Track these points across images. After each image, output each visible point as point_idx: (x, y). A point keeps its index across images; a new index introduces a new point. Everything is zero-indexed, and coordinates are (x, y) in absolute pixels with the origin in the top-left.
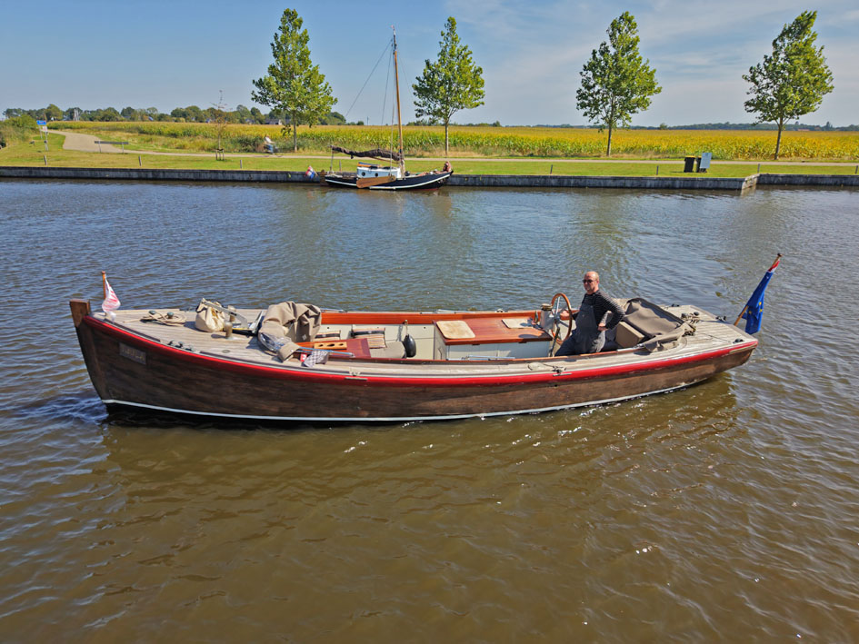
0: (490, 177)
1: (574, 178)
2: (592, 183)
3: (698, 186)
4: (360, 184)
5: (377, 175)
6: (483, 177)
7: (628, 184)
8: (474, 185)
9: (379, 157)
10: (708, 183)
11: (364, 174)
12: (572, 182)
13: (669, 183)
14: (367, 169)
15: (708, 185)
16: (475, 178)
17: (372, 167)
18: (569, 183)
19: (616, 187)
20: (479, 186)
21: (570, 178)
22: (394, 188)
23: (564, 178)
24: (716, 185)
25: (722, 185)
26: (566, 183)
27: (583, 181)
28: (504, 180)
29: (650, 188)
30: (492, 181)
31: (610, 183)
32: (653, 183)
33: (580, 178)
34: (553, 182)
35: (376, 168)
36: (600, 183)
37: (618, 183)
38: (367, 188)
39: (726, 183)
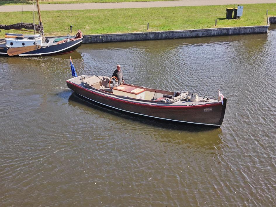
0: (107, 36)
1: (165, 33)
2: (177, 35)
3: (242, 32)
4: (10, 53)
5: (23, 44)
6: (103, 36)
7: (200, 34)
8: (96, 42)
9: (23, 29)
10: (248, 29)
11: (12, 44)
12: (164, 35)
13: (224, 31)
14: (14, 40)
15: (248, 32)
16: (96, 37)
17: (18, 38)
18: (162, 36)
19: (192, 37)
20: (100, 43)
21: (163, 33)
22: (40, 54)
23: (159, 33)
24: (252, 31)
25: (256, 30)
26: (160, 36)
27: (171, 34)
28: (117, 37)
29: (214, 36)
30: (109, 38)
31: (189, 34)
32: (215, 32)
33: (169, 33)
34: (151, 36)
35: (22, 38)
36: (182, 35)
37: (194, 34)
38: (17, 56)
39: (259, 29)
